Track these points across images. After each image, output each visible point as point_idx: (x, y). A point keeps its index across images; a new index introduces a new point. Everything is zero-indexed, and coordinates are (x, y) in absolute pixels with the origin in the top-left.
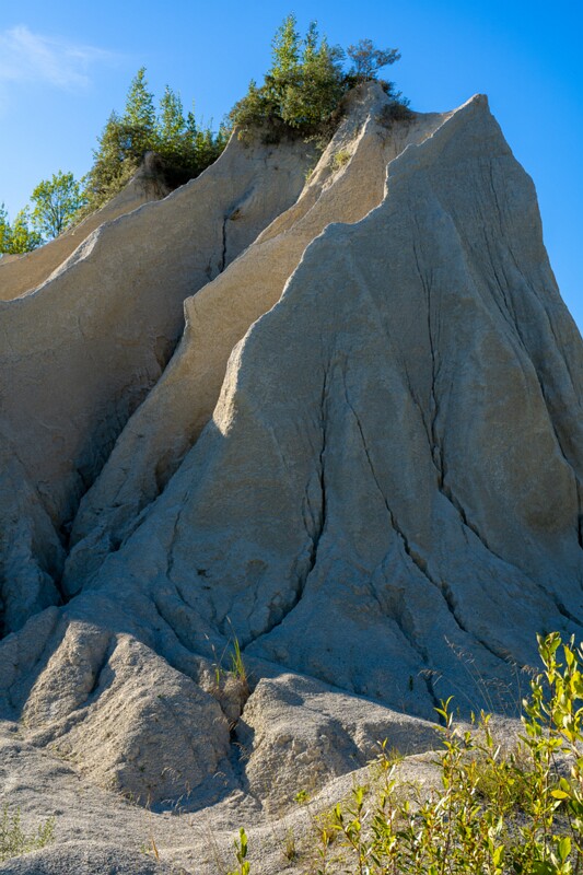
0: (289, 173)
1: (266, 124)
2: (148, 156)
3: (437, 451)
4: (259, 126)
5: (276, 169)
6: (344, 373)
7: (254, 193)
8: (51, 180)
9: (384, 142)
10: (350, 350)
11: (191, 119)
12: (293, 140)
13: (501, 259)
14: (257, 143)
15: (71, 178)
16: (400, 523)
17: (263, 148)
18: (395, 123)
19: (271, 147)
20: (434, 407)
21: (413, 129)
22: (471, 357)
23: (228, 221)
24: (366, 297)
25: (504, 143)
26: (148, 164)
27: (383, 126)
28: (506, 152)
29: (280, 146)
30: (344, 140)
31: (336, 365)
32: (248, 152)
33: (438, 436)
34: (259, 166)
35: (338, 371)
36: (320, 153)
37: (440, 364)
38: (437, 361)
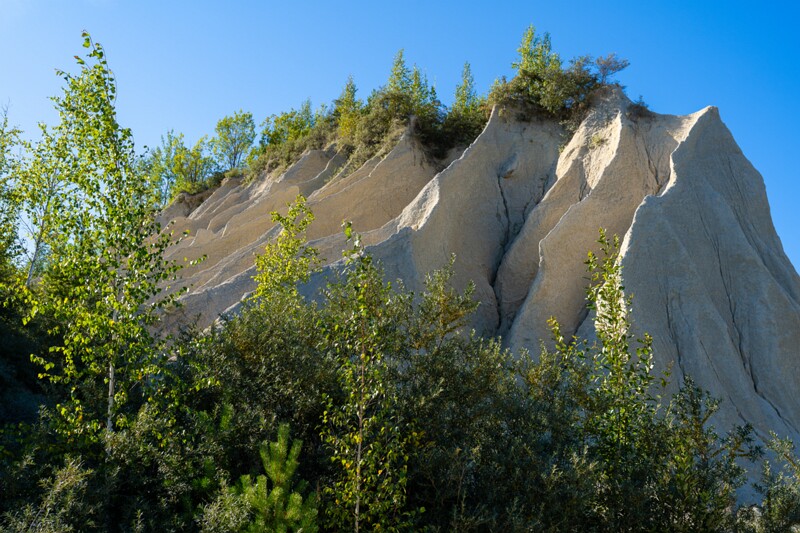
0: (542, 146)
1: (519, 106)
2: (413, 119)
3: (748, 366)
4: (513, 106)
5: (531, 141)
6: (680, 306)
7: (518, 158)
8: (234, 116)
9: (635, 132)
10: (681, 289)
11: (433, 92)
12: (541, 120)
13: (750, 230)
14: (513, 119)
15: (250, 116)
16: (744, 415)
17: (517, 123)
18: (639, 119)
19: (524, 124)
20: (738, 335)
21: (654, 125)
22: (762, 302)
23: (502, 179)
24: (684, 251)
25: (736, 145)
26: (413, 125)
27: (631, 120)
28: (738, 152)
29: (531, 124)
30: (595, 126)
31: (672, 299)
32: (506, 126)
33: (746, 356)
34: (516, 138)
35: (675, 304)
36: (572, 134)
37: (735, 304)
38: (732, 302)
